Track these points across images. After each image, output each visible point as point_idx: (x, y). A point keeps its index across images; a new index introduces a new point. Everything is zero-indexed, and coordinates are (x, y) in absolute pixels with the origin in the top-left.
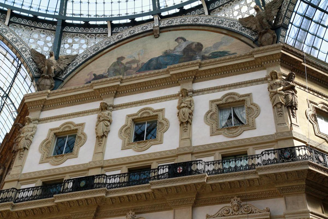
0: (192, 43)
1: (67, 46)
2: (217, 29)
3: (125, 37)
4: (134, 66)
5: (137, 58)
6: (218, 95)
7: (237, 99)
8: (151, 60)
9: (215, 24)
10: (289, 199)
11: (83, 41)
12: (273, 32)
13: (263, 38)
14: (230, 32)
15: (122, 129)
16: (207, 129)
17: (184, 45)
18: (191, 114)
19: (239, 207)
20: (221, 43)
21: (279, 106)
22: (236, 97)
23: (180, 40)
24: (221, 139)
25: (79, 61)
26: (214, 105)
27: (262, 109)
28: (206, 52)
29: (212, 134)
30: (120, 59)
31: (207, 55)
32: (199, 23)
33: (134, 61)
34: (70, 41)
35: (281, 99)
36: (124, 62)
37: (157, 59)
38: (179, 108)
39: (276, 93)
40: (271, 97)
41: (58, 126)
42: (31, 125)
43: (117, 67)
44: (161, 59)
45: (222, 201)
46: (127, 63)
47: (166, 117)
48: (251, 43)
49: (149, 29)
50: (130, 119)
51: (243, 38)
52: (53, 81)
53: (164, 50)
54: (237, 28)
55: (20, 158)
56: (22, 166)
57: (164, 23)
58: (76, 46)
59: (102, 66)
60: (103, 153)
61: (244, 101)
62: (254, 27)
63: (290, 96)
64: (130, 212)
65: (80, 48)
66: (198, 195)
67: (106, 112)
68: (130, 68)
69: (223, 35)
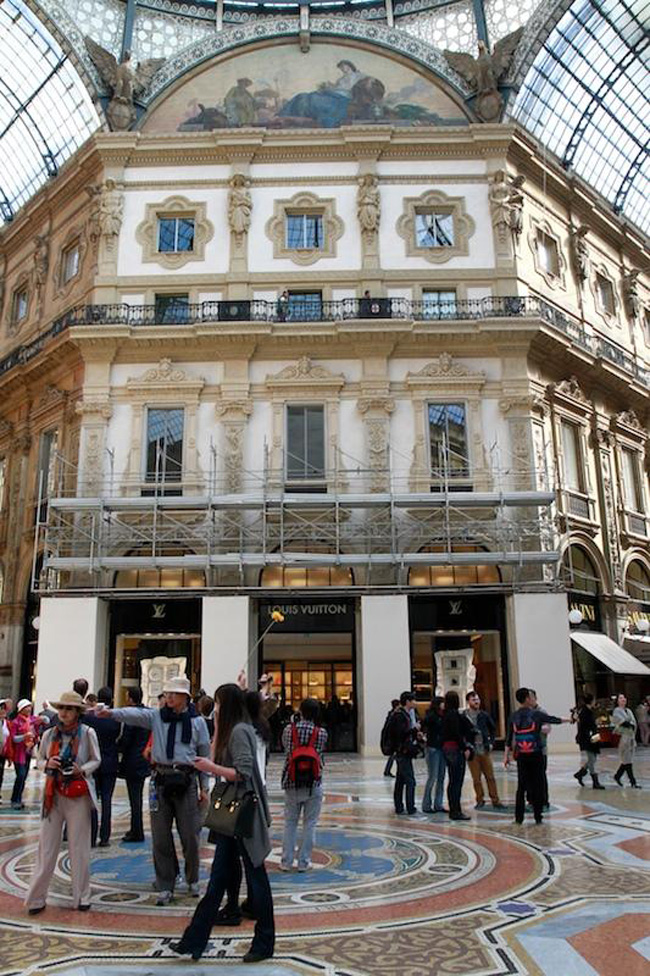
0: (367, 79)
1: (142, 35)
2: (407, 60)
3: (247, 38)
4: (271, 102)
5: (274, 87)
6: (417, 190)
7: (445, 203)
8: (298, 98)
9: (404, 49)
10: (508, 360)
11: (170, 30)
12: (500, 95)
13: (484, 103)
14: (428, 72)
15: (269, 223)
16: (400, 245)
17: (353, 80)
18: (378, 217)
19: (450, 366)
20: (413, 90)
21: (502, 226)
22: (441, 198)
23: (346, 67)
24: (420, 264)
25: (171, 73)
26: (411, 205)
27: (478, 225)
28: (389, 102)
29: (409, 254)
30: (244, 83)
31: (391, 107)
32: (377, 39)
33: (268, 93)
34: (147, 25)
35: (506, 216)
36: (251, 89)
37: (310, 96)
38: (361, 204)
39: (500, 206)
40: (492, 211)
41: (161, 201)
42: (116, 193)
43: (240, 99)
44: (315, 97)
45: (425, 355)
46: (258, 94)
47: (338, 213)
48: (461, 102)
49: (291, 30)
50: (281, 207)
51: (448, 89)
52: (134, 110)
53: (319, 81)
54: (440, 66)
55: (109, 249)
56: (115, 262)
57: (318, 24)
58: (158, 38)
59: (211, 89)
60: (245, 259)
61: (453, 207)
62: (470, 76)
63: (517, 212)
64: (305, 358)
65: (166, 43)
66: (397, 345)
67: (243, 191)
68: (264, 105)
69: (416, 75)
